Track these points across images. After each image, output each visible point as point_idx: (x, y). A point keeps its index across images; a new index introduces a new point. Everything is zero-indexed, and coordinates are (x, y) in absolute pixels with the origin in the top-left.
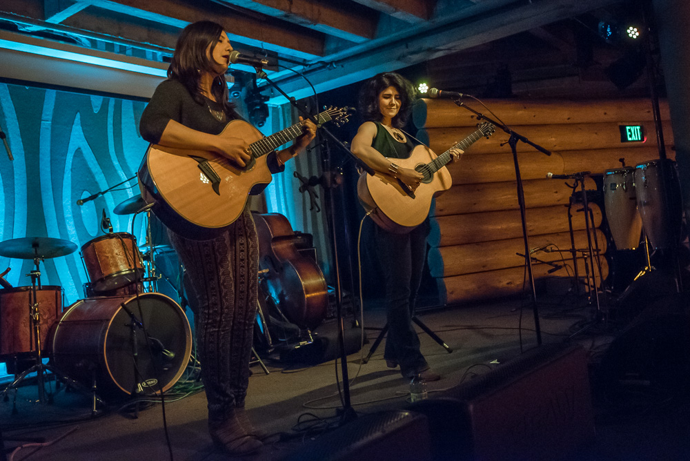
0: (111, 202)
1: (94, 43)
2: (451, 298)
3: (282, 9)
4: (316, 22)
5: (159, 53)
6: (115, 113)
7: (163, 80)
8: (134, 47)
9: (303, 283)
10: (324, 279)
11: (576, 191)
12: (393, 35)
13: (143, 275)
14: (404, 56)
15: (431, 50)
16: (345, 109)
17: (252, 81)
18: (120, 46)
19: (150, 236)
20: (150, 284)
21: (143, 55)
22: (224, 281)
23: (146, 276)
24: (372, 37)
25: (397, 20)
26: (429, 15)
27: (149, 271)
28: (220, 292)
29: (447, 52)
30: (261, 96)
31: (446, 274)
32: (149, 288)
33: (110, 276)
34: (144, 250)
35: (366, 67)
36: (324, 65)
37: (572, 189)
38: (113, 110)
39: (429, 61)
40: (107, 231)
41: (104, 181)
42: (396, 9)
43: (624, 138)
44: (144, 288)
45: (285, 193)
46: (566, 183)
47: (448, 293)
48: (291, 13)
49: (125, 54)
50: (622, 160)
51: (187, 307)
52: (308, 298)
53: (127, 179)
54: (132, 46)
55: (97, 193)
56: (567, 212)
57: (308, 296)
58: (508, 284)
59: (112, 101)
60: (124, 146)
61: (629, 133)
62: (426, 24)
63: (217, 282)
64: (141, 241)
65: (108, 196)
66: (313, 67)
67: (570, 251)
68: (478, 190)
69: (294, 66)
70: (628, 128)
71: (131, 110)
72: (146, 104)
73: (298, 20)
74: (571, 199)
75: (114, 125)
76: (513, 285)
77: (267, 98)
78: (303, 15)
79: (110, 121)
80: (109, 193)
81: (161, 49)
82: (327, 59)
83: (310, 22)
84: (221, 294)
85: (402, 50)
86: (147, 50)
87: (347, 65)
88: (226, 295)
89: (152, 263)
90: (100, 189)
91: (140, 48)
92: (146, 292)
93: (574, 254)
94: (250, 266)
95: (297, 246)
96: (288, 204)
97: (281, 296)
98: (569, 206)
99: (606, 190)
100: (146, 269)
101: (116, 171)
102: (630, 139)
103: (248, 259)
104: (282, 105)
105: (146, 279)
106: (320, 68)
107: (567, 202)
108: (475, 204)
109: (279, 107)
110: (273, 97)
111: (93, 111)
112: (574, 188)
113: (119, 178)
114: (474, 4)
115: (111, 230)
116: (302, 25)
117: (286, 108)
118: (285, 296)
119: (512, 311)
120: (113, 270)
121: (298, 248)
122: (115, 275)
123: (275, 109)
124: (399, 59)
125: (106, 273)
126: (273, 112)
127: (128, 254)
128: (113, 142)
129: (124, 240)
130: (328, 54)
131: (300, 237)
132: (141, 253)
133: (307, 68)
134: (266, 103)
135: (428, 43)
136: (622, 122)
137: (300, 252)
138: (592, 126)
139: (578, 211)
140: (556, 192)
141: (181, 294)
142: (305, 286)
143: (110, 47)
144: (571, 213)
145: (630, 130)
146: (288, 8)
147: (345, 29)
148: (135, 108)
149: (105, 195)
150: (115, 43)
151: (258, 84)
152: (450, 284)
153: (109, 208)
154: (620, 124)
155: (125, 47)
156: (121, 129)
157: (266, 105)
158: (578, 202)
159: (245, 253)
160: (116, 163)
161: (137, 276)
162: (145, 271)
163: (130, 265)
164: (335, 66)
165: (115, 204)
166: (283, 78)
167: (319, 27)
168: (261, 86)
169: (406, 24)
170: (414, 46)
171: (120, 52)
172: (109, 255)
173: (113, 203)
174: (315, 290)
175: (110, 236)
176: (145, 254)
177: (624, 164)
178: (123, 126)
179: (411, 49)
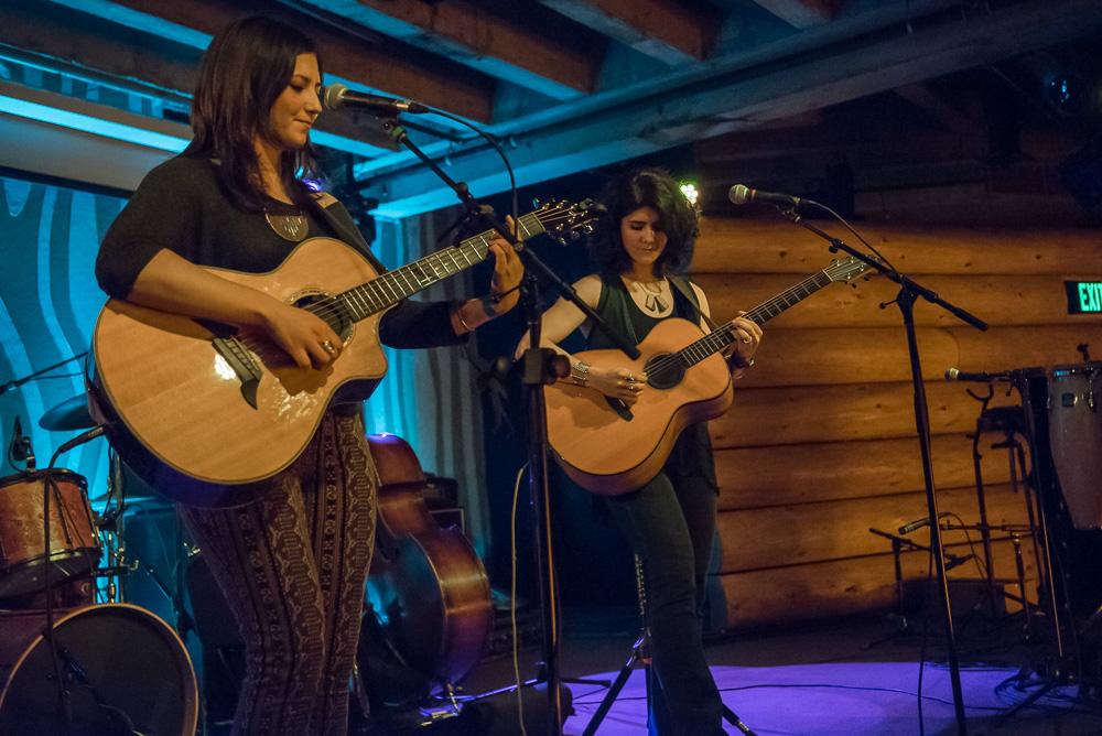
0: (35, 404)
1: (16, 71)
2: (735, 616)
3: (415, 24)
4: (482, 51)
5: (157, 102)
6: (56, 218)
7: (166, 158)
8: (105, 85)
9: (441, 582)
10: (484, 576)
11: (990, 406)
12: (632, 87)
13: (99, 562)
14: (653, 129)
15: (709, 120)
16: (583, 205)
17: (344, 167)
18: (74, 80)
19: (118, 477)
20: (111, 581)
21: (123, 101)
22: (293, 587)
23: (103, 564)
24: (591, 90)
25: (644, 58)
26: (706, 51)
27: (111, 555)
28: (287, 612)
29: (739, 124)
30: (362, 198)
31: (727, 568)
32: (108, 589)
33: (22, 564)
34: (100, 508)
35: (577, 149)
36: (493, 142)
37: (981, 404)
38: (52, 212)
39: (703, 141)
40: (22, 466)
41: (24, 359)
42: (644, 33)
43: (1074, 306)
44: (98, 590)
45: (401, 394)
46: (968, 391)
47: (729, 607)
48: (433, 31)
49: (84, 97)
50: (1082, 348)
51: (191, 633)
52: (451, 616)
53: (73, 355)
54: (99, 84)
55: (7, 381)
56: (971, 448)
57: (453, 611)
58: (848, 590)
59: (51, 193)
60: (72, 288)
61: (1083, 297)
62: (701, 68)
63: (276, 590)
64: (98, 486)
65: (32, 392)
66: (469, 145)
67: (978, 527)
68: (792, 400)
69: (431, 142)
70: (1081, 286)
71: (92, 214)
72: (124, 203)
73: (447, 47)
74: (980, 423)
75: (53, 243)
76: (858, 594)
77: (374, 204)
78: (458, 39)
79: (45, 233)
80: (33, 383)
81: (160, 94)
82: (497, 130)
83: (470, 53)
84: (288, 618)
85: (649, 118)
86: (131, 93)
87: (537, 143)
88: (301, 618)
89: (119, 537)
90: (14, 376)
91: (117, 89)
92: (101, 600)
93: (985, 534)
94: (348, 551)
95: (431, 504)
96: (408, 416)
97: (392, 610)
98: (975, 437)
99: (1053, 407)
100: (105, 550)
101: (51, 338)
102: (1085, 308)
103: (343, 536)
104: (403, 220)
105: (102, 573)
106: (484, 147)
107: (973, 427)
108: (785, 427)
109: (397, 222)
110: (387, 201)
111: (8, 212)
112: (985, 401)
113: (57, 352)
114: (797, 31)
115: (32, 464)
116: (453, 58)
117: (409, 225)
118: (400, 610)
119: (861, 649)
120: (31, 552)
121: (430, 508)
122: (33, 563)
123: (388, 225)
124: (642, 135)
125: (12, 558)
126: (384, 231)
127: (65, 515)
128: (48, 279)
129: (60, 485)
130: (502, 121)
131: (432, 486)
132: (96, 513)
133: (458, 147)
134: (371, 212)
135: (702, 104)
136: (1069, 275)
137: (435, 516)
138: (1010, 279)
139: (995, 446)
140: (944, 408)
141: (179, 605)
142: (446, 589)
143: (52, 83)
144: (980, 450)
145: (1085, 291)
146: (428, 21)
147: (539, 70)
148: (99, 211)
149: (24, 387)
150: (63, 74)
151: (356, 175)
152: (733, 588)
153: (31, 415)
154: (1067, 278)
155: (86, 83)
156: (67, 252)
157: (372, 217)
158: (994, 428)
159: (337, 523)
160: (52, 321)
161: (85, 564)
162: (102, 555)
163: (69, 542)
164: (514, 144)
165: (45, 407)
166: (406, 165)
167: (489, 65)
168: (362, 179)
169: (659, 67)
170: (674, 110)
171: (74, 94)
172: (23, 518)
173: (41, 405)
174: (467, 599)
175: (28, 477)
176: (105, 514)
177: (1086, 356)
178: (72, 245)
179: (670, 117)
